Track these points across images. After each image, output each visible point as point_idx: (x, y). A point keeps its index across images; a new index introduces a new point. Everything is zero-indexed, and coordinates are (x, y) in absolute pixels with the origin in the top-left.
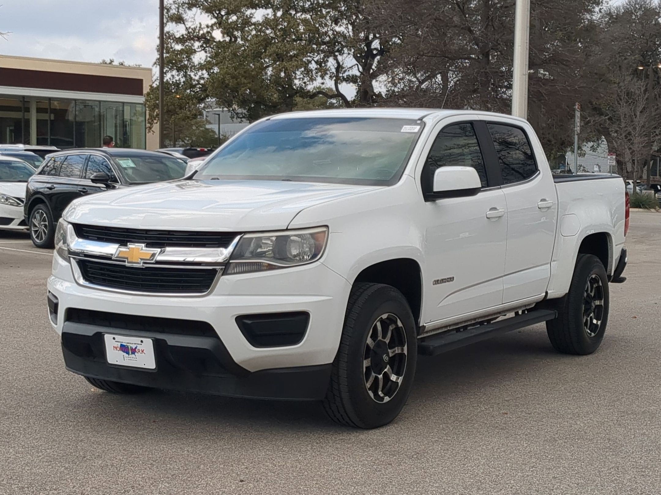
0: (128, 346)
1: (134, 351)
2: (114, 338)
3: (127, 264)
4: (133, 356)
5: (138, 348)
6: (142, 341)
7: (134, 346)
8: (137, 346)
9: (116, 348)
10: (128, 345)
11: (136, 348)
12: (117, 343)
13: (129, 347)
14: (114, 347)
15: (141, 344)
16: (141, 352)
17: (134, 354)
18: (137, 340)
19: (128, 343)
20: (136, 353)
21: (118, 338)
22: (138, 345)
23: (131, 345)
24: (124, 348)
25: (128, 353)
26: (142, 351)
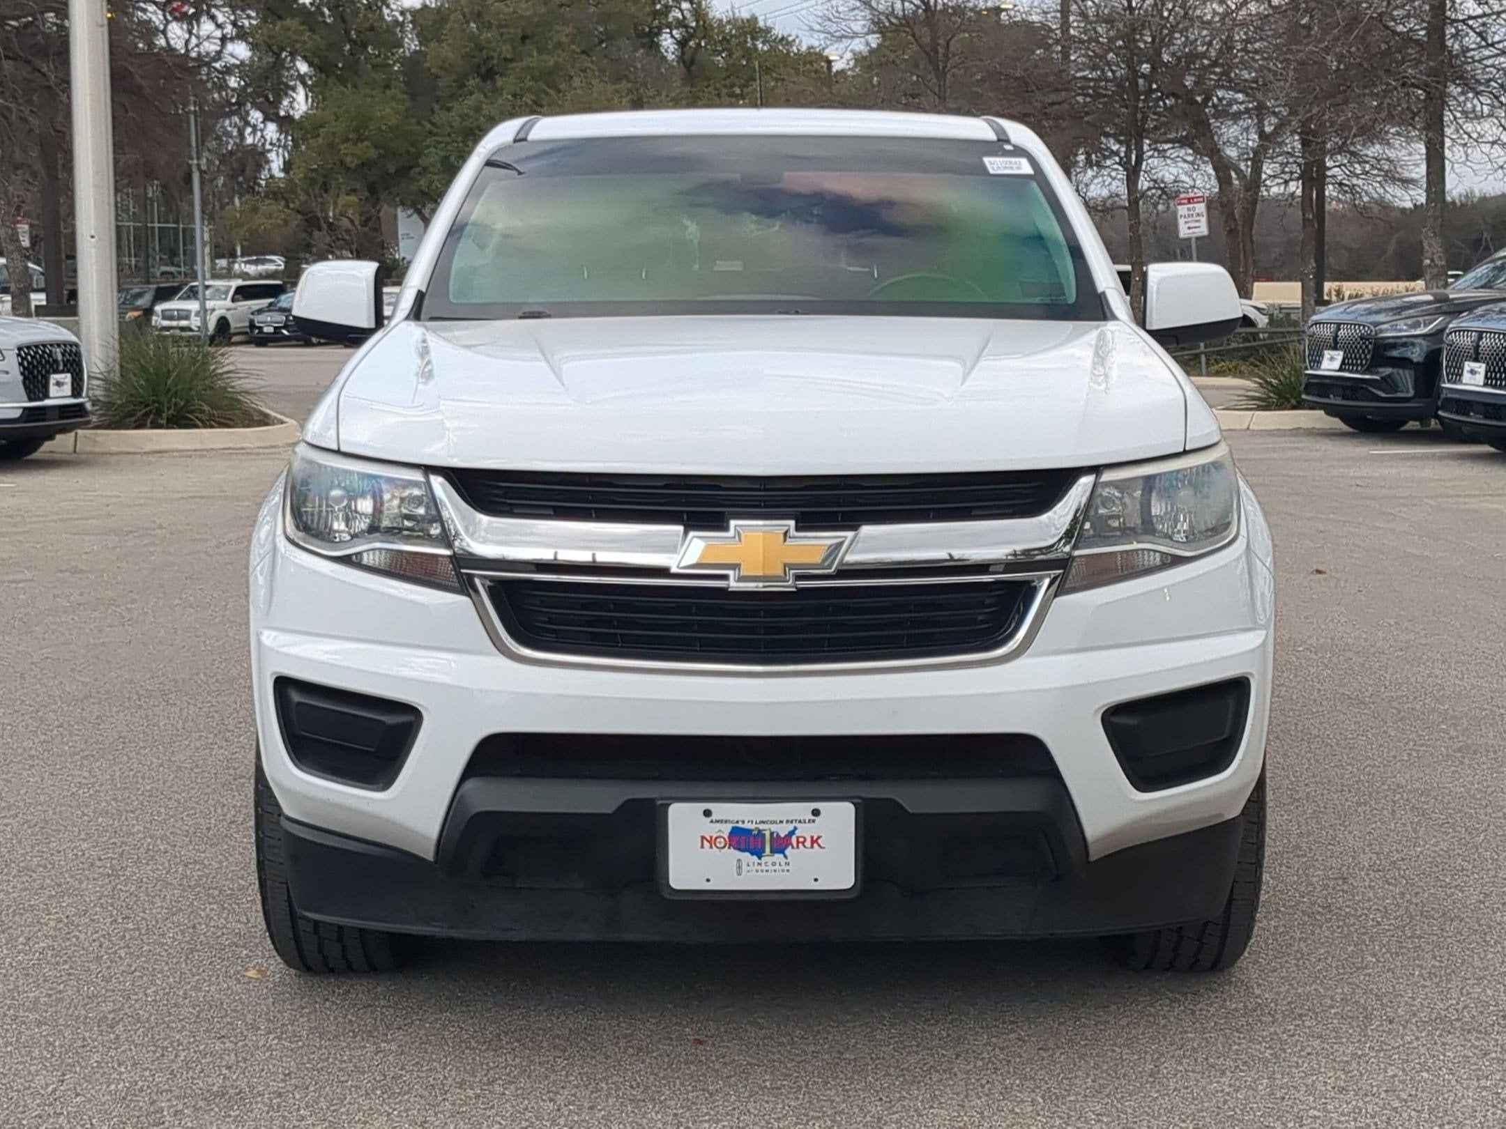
0: (760, 831)
1: (780, 845)
2: (707, 813)
3: (734, 585)
4: (778, 857)
5: (798, 833)
6: (816, 813)
7: (783, 831)
8: (795, 828)
9: (712, 841)
10: (761, 827)
11: (792, 833)
12: (719, 826)
13: (767, 834)
14: (703, 838)
15: (814, 821)
16: (808, 844)
17: (782, 852)
18: (802, 810)
19: (763, 822)
20: (788, 851)
21: (721, 810)
22: (798, 825)
23: (774, 828)
24: (745, 840)
25: (759, 853)
26: (814, 841)
